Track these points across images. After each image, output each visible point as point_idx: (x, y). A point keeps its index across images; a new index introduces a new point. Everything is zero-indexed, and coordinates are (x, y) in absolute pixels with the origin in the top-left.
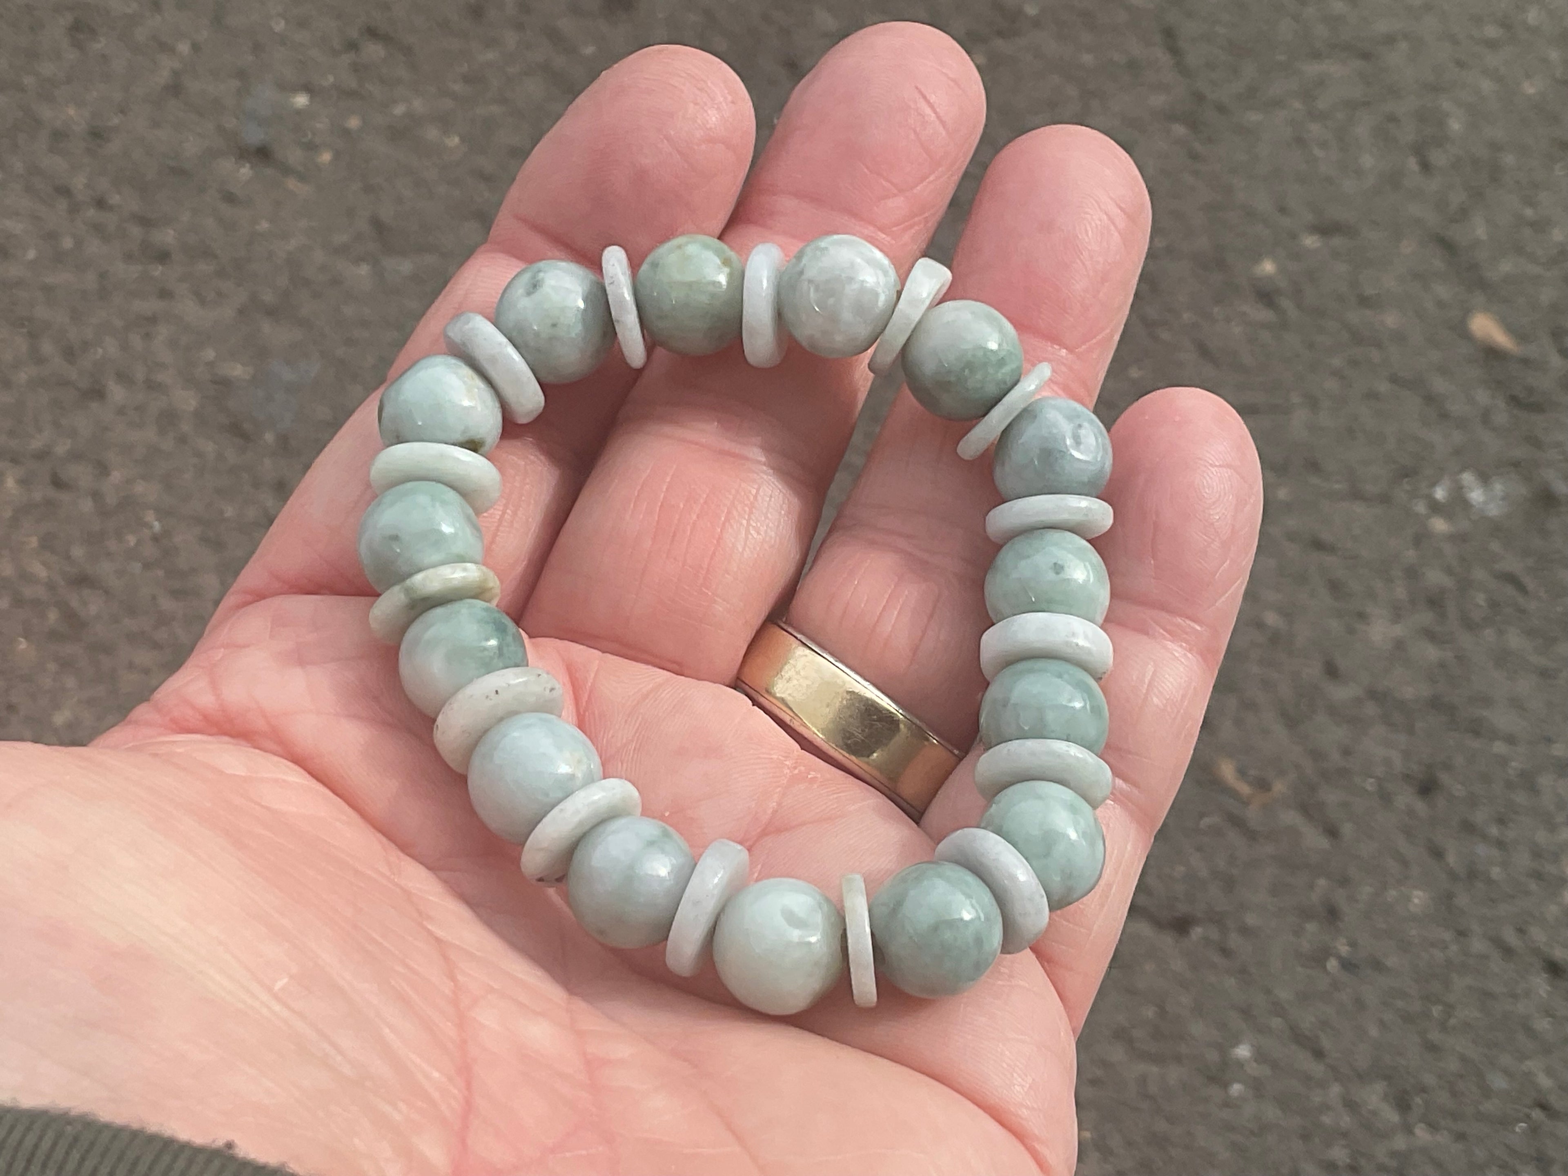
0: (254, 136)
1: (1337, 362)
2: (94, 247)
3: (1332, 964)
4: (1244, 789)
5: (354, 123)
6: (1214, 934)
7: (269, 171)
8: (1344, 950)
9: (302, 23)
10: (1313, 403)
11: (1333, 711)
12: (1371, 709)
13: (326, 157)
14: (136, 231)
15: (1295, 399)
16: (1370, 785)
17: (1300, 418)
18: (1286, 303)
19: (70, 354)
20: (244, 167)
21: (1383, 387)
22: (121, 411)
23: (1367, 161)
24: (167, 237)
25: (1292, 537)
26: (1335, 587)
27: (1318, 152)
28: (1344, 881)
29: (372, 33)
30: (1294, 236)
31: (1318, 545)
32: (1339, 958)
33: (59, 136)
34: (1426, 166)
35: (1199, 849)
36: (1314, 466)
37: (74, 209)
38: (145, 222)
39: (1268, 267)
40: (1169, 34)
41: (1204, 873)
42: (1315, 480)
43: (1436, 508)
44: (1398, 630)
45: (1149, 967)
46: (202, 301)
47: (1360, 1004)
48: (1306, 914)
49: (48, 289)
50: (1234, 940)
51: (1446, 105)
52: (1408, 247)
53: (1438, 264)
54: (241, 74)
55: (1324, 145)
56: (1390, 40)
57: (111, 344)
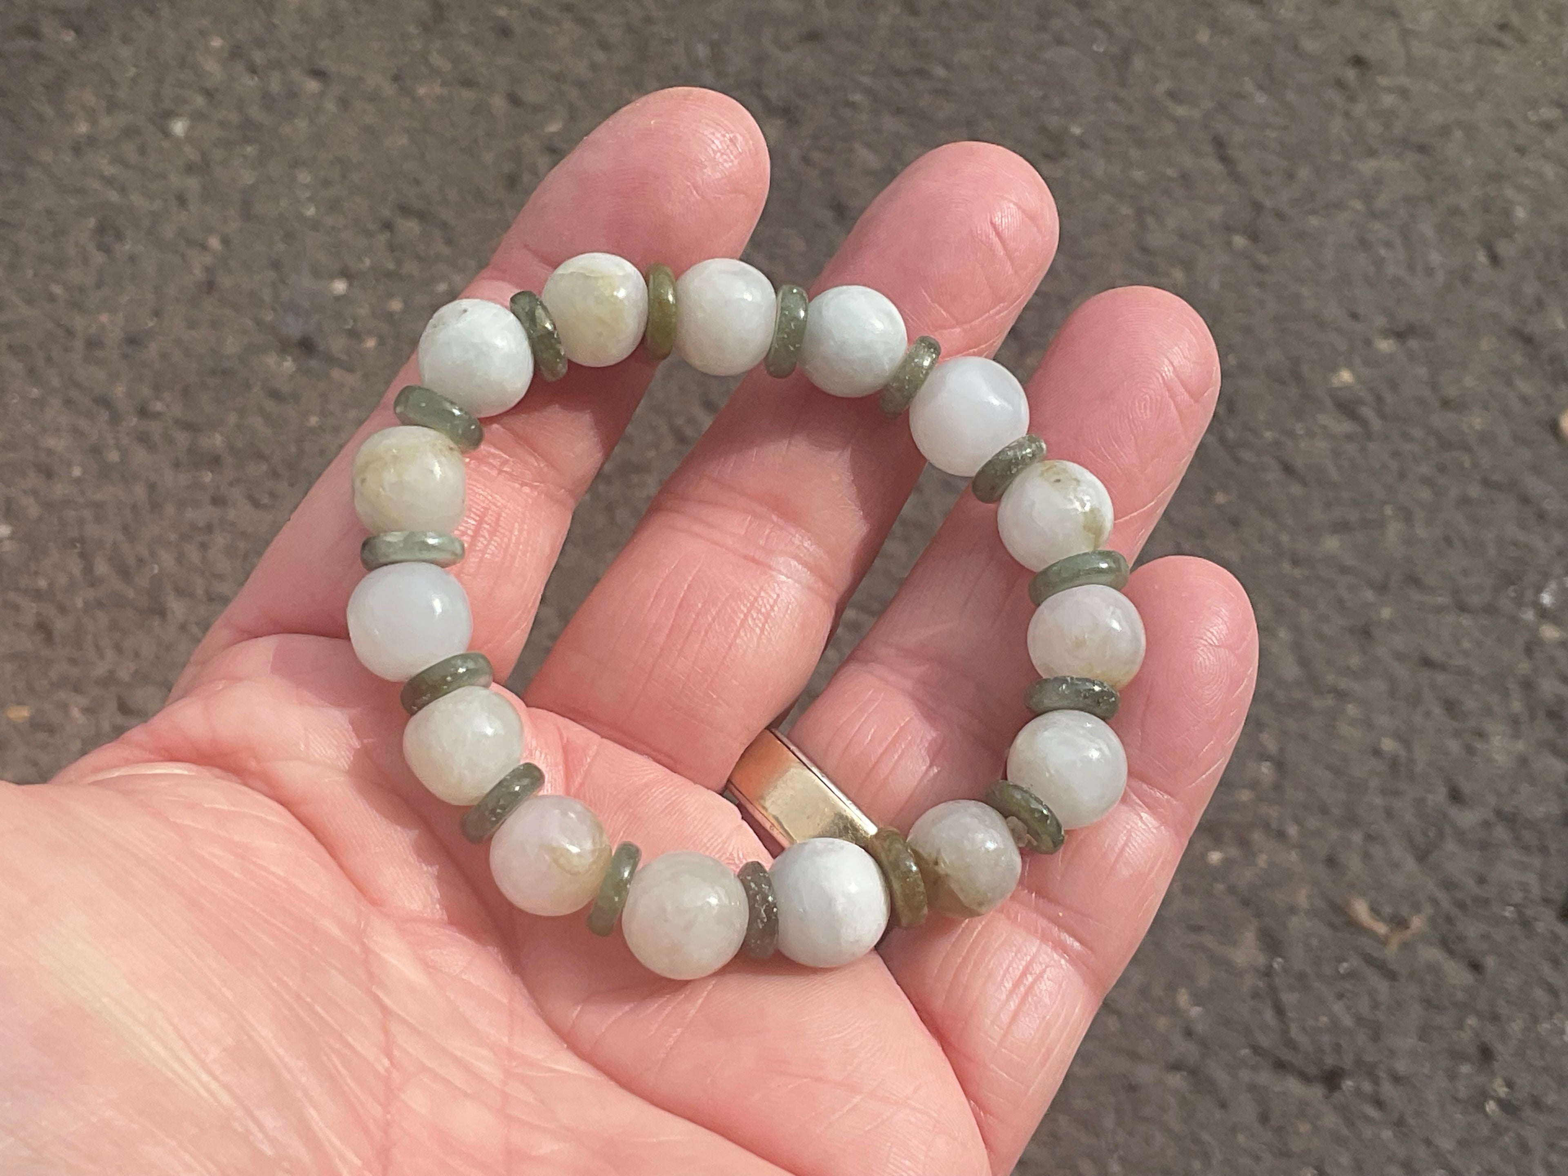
0: (294, 328)
1: (1425, 469)
2: (140, 456)
3: (1491, 1106)
4: (1381, 928)
5: (396, 305)
6: (1367, 1087)
7: (313, 363)
8: (1502, 1091)
9: (334, 206)
10: (1407, 515)
11: (1460, 836)
12: (1501, 833)
13: (371, 343)
14: (182, 438)
15: (1388, 511)
16: (1509, 912)
17: (1394, 530)
18: (1367, 412)
19: (124, 573)
20: (286, 360)
21: (1475, 491)
22: (183, 627)
23: (1435, 258)
24: (217, 441)
25: (1399, 656)
26: (1451, 707)
27: (1383, 252)
28: (1495, 1018)
29: (405, 210)
30: (1368, 343)
31: (1427, 663)
32: (1499, 1101)
33: (93, 344)
34: (1495, 259)
35: (1340, 996)
36: (1414, 580)
37: (115, 419)
38: (190, 427)
39: (1346, 376)
40: (1219, 144)
41: (1348, 1021)
42: (1415, 595)
43: (1543, 613)
44: (1520, 746)
45: (1304, 1127)
46: (256, 504)
47: (1524, 1147)
48: (1457, 1055)
49: (98, 506)
50: (1388, 1090)
51: (1509, 192)
52: (1486, 344)
53: (1518, 359)
54: (276, 265)
55: (1388, 245)
56: (1444, 131)
57: (167, 558)
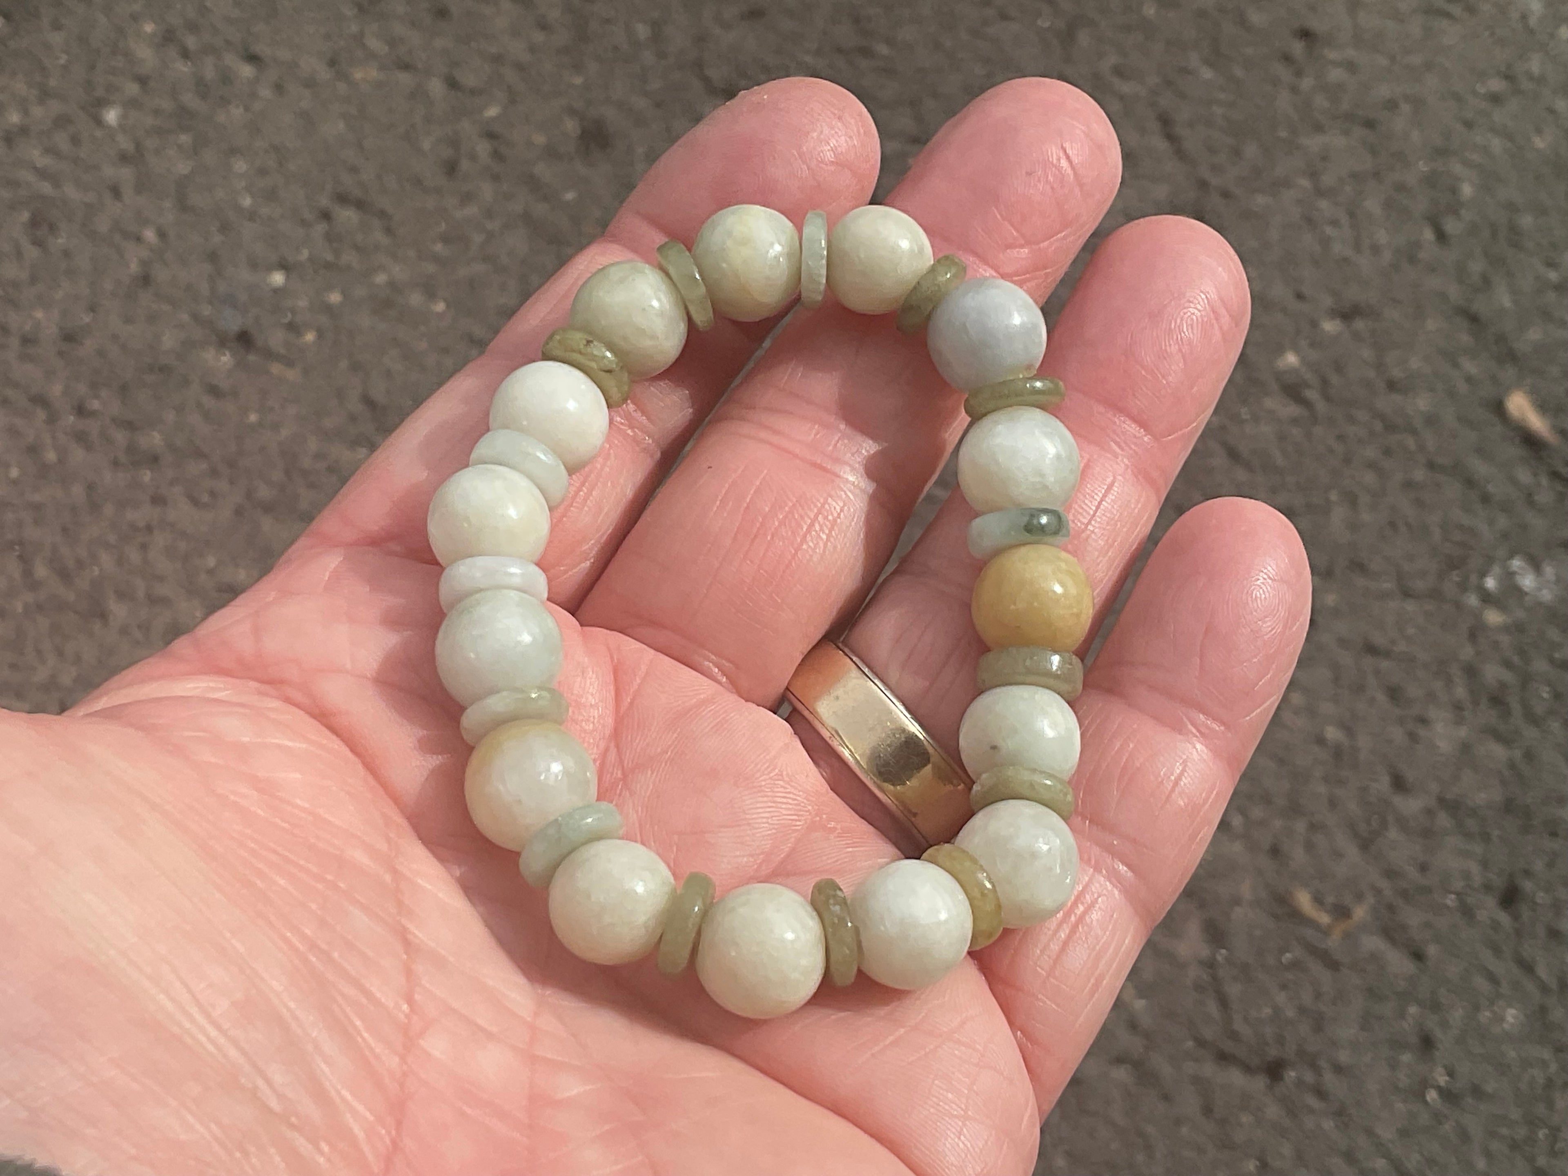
0: (232, 322)
1: (1370, 452)
2: (78, 455)
3: (1432, 1095)
4: (1324, 919)
5: (335, 298)
6: (1309, 1077)
7: (252, 358)
8: (1442, 1080)
9: (271, 195)
10: (1352, 500)
11: (1403, 823)
12: (1443, 820)
13: (310, 337)
14: (120, 437)
15: (1334, 496)
16: (1451, 900)
17: (1338, 515)
18: (1312, 394)
19: (64, 575)
20: (225, 355)
21: (1419, 474)
22: (124, 631)
23: (1382, 237)
24: (155, 439)
25: (1343, 642)
26: (1394, 693)
27: (1329, 230)
28: (1435, 1006)
29: (342, 199)
30: (1314, 324)
31: (1371, 649)
32: (1440, 1090)
33: (27, 341)
34: (1441, 237)
35: (1284, 987)
36: (1359, 567)
37: (52, 419)
38: (130, 426)
39: (1291, 359)
40: (1165, 122)
41: (1290, 1013)
42: (1361, 582)
43: (1487, 598)
44: (1463, 732)
45: (1246, 1119)
46: (195, 502)
47: (1464, 1136)
48: (1397, 1044)
49: (37, 507)
50: (1329, 1079)
51: (1457, 168)
52: (1431, 325)
53: (1465, 339)
54: (213, 257)
55: (1335, 223)
56: (1392, 105)
57: (106, 559)
